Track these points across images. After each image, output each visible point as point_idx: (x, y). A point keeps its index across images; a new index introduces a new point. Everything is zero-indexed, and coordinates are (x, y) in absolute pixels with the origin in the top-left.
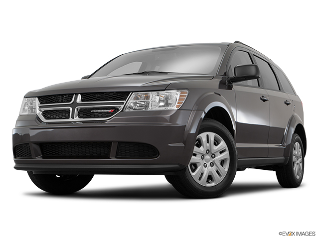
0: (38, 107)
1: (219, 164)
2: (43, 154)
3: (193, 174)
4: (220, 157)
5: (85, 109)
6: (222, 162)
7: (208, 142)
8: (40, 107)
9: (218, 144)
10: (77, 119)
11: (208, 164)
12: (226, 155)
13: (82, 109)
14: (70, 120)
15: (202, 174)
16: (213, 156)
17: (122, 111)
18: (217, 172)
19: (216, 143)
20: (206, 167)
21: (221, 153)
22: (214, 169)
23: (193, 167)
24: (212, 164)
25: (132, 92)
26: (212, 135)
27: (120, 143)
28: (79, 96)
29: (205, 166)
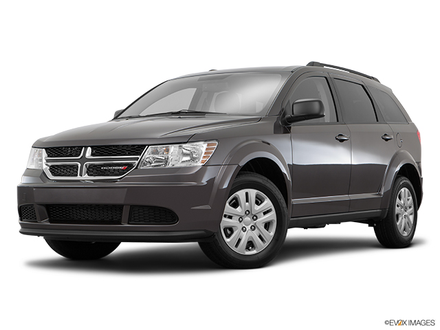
0: (44, 161)
1: (262, 227)
2: (49, 217)
3: (227, 240)
4: (263, 219)
5: (95, 166)
6: (267, 225)
7: (247, 201)
8: (47, 161)
9: (262, 202)
10: (86, 177)
11: (248, 228)
12: (272, 216)
13: (91, 165)
14: (78, 178)
15: (240, 240)
16: (255, 217)
17: (136, 168)
18: (260, 237)
19: (259, 201)
20: (244, 231)
21: (265, 213)
22: (255, 234)
23: (229, 232)
24: (253, 228)
25: (149, 145)
26: (253, 193)
27: (132, 207)
28: (89, 149)
29: (244, 229)
